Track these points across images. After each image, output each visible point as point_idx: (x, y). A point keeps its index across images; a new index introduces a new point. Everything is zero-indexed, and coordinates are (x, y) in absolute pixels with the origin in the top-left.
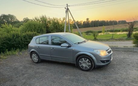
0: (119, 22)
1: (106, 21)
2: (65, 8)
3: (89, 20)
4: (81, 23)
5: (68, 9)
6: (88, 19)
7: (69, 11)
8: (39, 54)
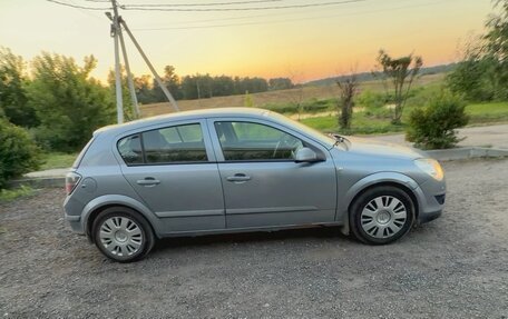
0: (272, 81)
1: (233, 78)
2: (108, 14)
3: (176, 72)
4: (147, 84)
5: (120, 20)
6: (169, 70)
7: (127, 29)
8: (153, 212)
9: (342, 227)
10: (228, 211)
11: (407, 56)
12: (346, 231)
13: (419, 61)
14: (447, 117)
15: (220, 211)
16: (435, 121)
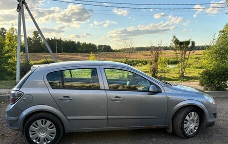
6: (36, 34)
8: (66, 116)
9: (168, 128)
10: (109, 117)
11: (188, 40)
12: (170, 131)
13: (193, 43)
14: (223, 74)
15: (105, 117)
16: (217, 76)
